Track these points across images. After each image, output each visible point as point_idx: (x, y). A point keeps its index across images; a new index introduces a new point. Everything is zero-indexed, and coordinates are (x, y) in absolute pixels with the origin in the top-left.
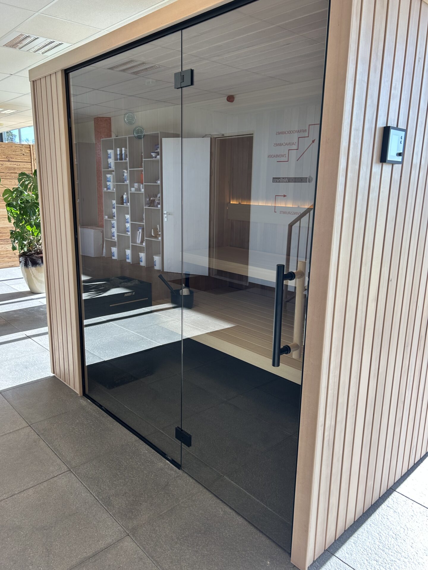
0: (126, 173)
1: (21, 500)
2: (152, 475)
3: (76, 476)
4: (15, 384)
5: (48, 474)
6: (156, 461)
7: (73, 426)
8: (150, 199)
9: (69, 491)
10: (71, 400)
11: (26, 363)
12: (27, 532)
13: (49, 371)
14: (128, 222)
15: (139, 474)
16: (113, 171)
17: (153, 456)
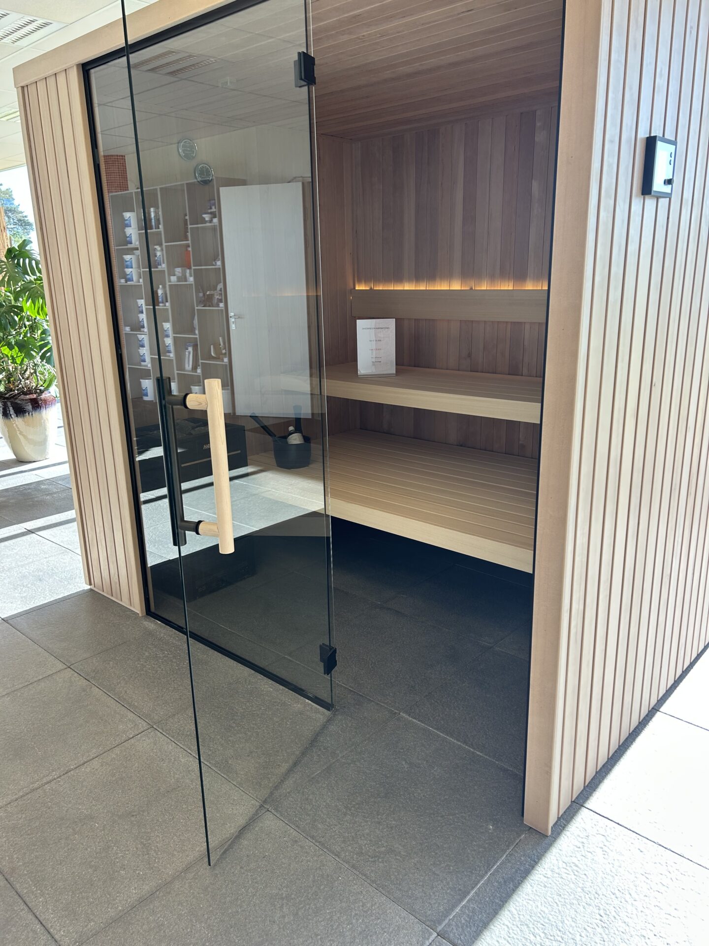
0: (159, 251)
1: (83, 777)
2: (288, 723)
3: (165, 734)
4: (27, 607)
5: (118, 735)
6: (289, 702)
7: (142, 663)
8: (204, 295)
9: (159, 757)
10: (128, 623)
11: (38, 573)
12: (105, 823)
13: (79, 582)
14: (168, 336)
15: (267, 723)
16: (137, 249)
17: (284, 695)
